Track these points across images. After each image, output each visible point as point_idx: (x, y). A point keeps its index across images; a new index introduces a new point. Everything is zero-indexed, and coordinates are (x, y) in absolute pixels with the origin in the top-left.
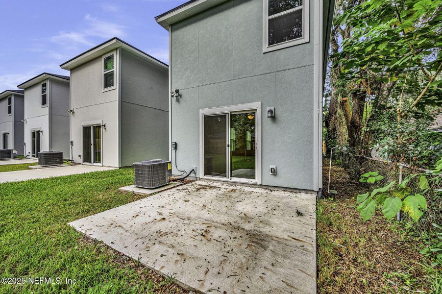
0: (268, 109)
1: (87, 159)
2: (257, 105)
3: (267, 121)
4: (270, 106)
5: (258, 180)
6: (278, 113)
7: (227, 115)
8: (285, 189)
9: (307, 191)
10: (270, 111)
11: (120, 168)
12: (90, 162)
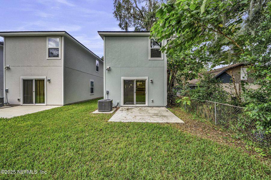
0: (150, 79)
1: (27, 100)
2: (147, 78)
3: (150, 84)
4: (151, 78)
5: (146, 104)
6: (154, 81)
7: (134, 81)
8: (156, 107)
9: (163, 107)
10: (151, 80)
11: (64, 105)
12: (33, 103)
